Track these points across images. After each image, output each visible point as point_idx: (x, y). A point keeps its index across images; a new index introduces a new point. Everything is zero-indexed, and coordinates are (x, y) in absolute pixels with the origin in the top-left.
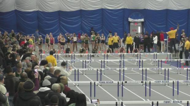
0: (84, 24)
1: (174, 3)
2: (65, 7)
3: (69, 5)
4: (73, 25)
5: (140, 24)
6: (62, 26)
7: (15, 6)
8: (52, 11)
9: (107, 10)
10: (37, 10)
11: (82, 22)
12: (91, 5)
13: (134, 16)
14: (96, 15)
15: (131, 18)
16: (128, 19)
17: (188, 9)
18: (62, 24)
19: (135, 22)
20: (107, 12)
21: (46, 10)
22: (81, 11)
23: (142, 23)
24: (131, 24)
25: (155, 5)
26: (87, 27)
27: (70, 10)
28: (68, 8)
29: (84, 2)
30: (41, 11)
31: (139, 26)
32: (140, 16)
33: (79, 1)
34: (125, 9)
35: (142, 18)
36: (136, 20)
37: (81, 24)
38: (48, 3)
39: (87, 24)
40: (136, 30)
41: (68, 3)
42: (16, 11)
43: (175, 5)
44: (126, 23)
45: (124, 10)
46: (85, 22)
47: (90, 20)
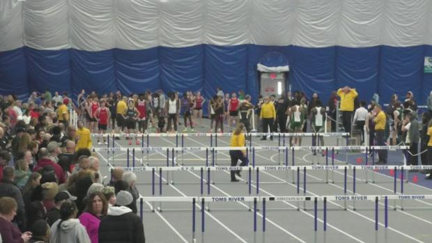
0: (167, 77)
1: (350, 34)
2: (127, 42)
3: (137, 38)
4: (143, 78)
5: (281, 77)
6: (121, 81)
7: (23, 38)
8: (100, 49)
9: (213, 47)
10: (70, 47)
11: (161, 73)
12: (180, 36)
13: (269, 60)
14: (190, 58)
15: (262, 64)
16: (256, 67)
17: (379, 46)
18: (121, 76)
19: (270, 73)
20: (213, 51)
21: (90, 49)
22: (160, 49)
23: (286, 74)
24: (263, 76)
25: (313, 37)
26: (173, 82)
27: (136, 47)
28: (135, 43)
29: (165, 31)
30: (78, 49)
31: (280, 80)
32: (281, 59)
33: (156, 28)
34: (250, 45)
35: (286, 65)
36: (273, 69)
37: (160, 75)
38: (92, 33)
39: (171, 76)
40: (274, 89)
41: (132, 32)
42: (25, 49)
43: (353, 38)
44: (252, 74)
45: (248, 48)
46: (167, 71)
47: (178, 68)
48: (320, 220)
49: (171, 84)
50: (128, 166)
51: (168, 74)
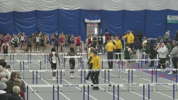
0: (40, 25)
1: (130, 3)
2: (20, 8)
3: (24, 6)
4: (28, 26)
5: (97, 25)
6: (17, 27)
8: (6, 12)
9: (63, 11)
11: (37, 23)
12: (47, 5)
13: (91, 17)
14: (51, 16)
15: (87, 19)
16: (84, 20)
17: (145, 10)
18: (17, 25)
19: (91, 23)
20: (63, 12)
21: (2, 11)
22: (36, 12)
23: (99, 24)
24: (88, 25)
25: (112, 6)
26: (43, 28)
27: (25, 10)
28: (24, 9)
29: (39, 3)
31: (96, 27)
32: (96, 16)
33: (34, 1)
34: (81, 9)
35: (99, 19)
36: (93, 21)
37: (36, 25)
38: (2, 4)
39: (42, 25)
40: (93, 31)
41: (23, 3)
43: (132, 5)
44: (82, 24)
45: (80, 11)
46: (41, 22)
47: (45, 21)
48: (116, 96)
49: (41, 29)
50: (21, 70)
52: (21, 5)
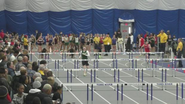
0: (74, 24)
2: (55, 8)
3: (59, 6)
4: (63, 26)
5: (130, 25)
6: (52, 27)
7: (4, 6)
8: (42, 11)
9: (97, 10)
10: (27, 10)
11: (72, 23)
12: (81, 5)
13: (124, 16)
14: (86, 16)
15: (121, 18)
16: (118, 20)
17: (178, 10)
18: (52, 24)
19: (125, 23)
21: (37, 11)
22: (71, 11)
23: (133, 23)
24: (122, 25)
25: (146, 5)
26: (77, 27)
27: (60, 10)
28: (59, 8)
29: (73, 2)
30: (31, 11)
31: (130, 26)
32: (130, 16)
33: (68, 1)
34: (115, 9)
35: (133, 19)
36: (126, 21)
37: (71, 25)
38: (38, 4)
40: (127, 31)
41: (57, 3)
42: (5, 11)
43: (166, 5)
44: (116, 23)
46: (75, 22)
47: (80, 21)
48: (150, 95)
49: (76, 28)
51: (75, 24)
52: (56, 5)
